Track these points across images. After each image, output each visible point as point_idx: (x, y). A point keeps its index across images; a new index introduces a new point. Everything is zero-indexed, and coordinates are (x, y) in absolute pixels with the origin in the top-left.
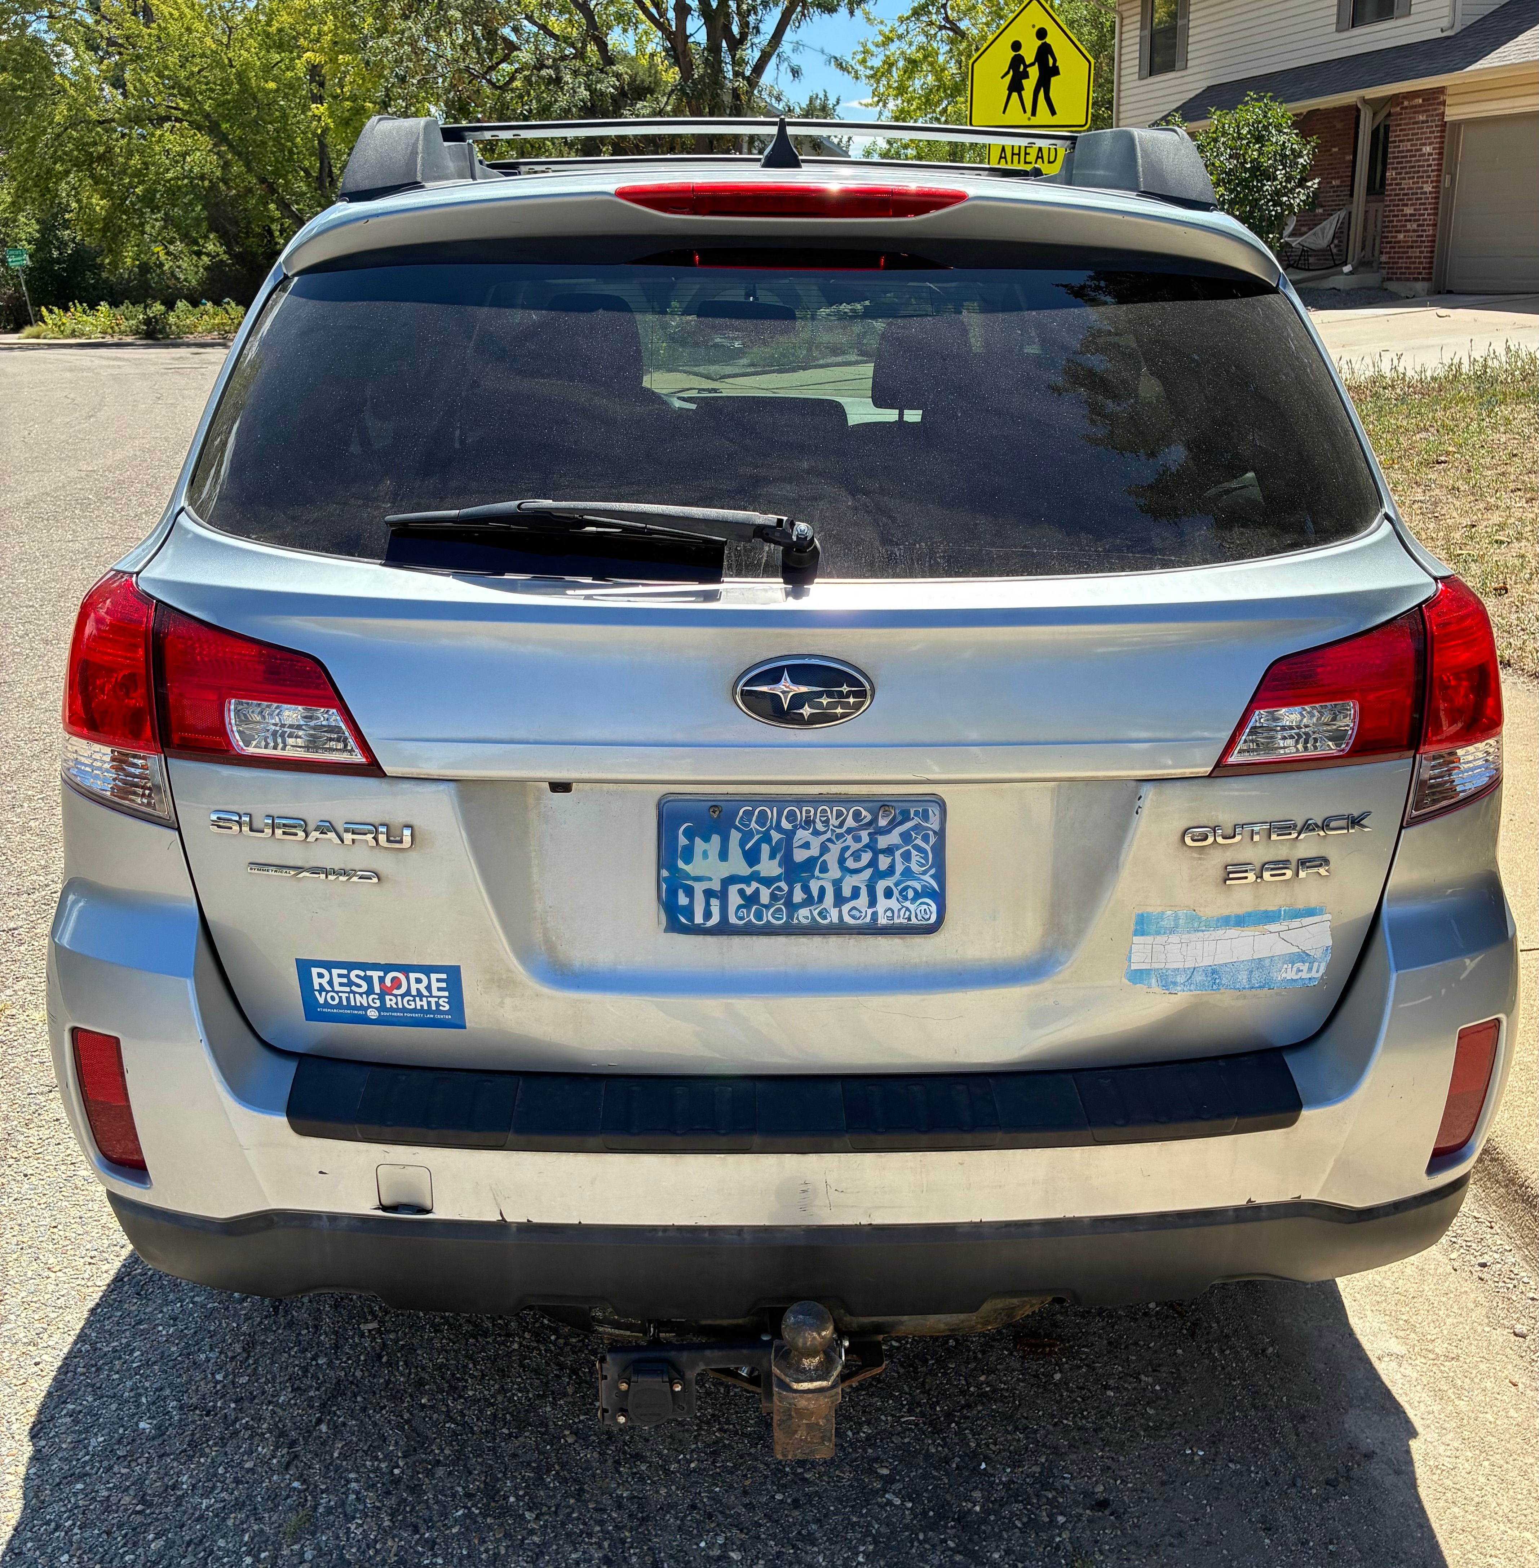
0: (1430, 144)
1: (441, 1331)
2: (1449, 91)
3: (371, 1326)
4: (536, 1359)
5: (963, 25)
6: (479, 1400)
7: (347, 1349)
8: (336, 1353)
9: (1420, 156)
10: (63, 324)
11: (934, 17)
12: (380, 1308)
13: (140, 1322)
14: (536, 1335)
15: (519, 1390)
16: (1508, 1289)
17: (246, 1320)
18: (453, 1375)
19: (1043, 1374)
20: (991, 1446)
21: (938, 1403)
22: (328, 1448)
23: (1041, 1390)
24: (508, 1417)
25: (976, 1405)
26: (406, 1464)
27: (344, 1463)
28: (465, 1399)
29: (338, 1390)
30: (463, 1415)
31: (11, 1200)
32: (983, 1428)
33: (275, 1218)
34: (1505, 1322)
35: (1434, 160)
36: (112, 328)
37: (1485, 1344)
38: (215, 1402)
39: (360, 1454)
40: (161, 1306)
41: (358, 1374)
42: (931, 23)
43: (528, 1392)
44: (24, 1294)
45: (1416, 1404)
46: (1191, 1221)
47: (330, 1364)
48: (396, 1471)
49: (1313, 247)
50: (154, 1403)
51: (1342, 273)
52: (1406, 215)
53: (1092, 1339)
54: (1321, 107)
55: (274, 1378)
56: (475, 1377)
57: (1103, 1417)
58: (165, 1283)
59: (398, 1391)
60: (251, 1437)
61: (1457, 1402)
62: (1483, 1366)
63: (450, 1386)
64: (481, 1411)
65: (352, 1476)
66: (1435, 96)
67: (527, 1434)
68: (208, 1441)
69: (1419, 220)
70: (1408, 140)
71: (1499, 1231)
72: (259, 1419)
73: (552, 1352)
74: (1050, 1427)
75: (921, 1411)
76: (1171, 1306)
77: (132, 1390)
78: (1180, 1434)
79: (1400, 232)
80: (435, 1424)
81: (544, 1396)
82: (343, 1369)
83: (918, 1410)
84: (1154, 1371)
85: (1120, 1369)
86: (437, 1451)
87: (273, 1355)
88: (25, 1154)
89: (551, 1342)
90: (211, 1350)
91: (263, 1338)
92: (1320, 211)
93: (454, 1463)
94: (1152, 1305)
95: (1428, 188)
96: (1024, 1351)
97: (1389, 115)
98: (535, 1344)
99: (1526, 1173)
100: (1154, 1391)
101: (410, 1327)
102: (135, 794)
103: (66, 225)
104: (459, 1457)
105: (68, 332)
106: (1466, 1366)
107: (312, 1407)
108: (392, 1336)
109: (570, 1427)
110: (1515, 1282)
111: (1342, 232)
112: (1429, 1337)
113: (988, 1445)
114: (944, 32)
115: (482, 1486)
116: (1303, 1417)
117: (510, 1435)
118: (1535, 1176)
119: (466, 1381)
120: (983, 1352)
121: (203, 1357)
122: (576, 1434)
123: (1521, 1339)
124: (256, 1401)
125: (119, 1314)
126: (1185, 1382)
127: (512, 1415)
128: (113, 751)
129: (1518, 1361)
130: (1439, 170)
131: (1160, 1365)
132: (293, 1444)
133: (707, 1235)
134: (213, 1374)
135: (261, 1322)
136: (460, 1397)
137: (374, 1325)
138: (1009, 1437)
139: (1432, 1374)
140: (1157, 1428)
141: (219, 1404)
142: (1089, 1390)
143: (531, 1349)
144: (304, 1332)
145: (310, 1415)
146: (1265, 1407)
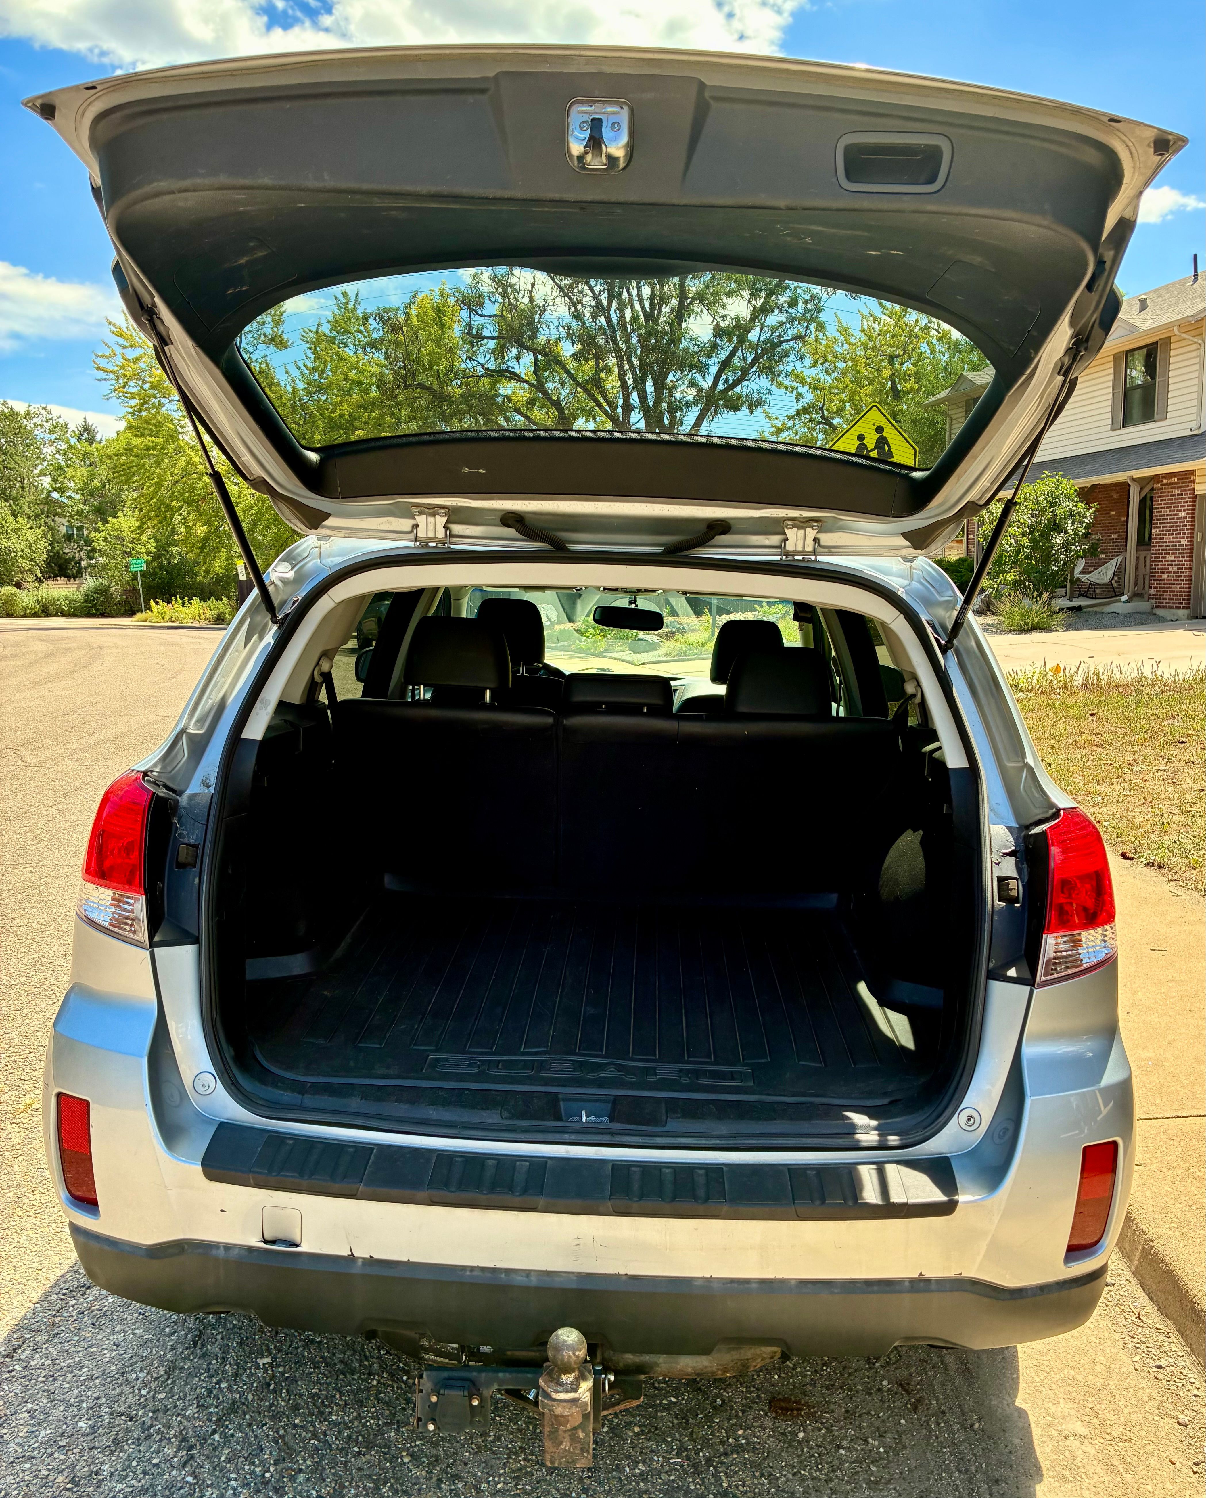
0: (1185, 510)
1: (319, 1368)
2: (1198, 473)
3: (265, 1360)
4: (389, 1394)
5: (836, 421)
6: (340, 1424)
7: (244, 1377)
8: (236, 1379)
9: (1177, 519)
10: (165, 612)
11: (814, 416)
12: (275, 1347)
13: (91, 1347)
14: (392, 1375)
15: (372, 1418)
16: (1177, 1387)
17: (172, 1349)
18: (323, 1402)
19: (790, 1432)
20: (741, 1488)
21: (701, 1450)
22: (217, 1453)
23: (786, 1445)
24: (360, 1438)
25: (732, 1453)
26: (276, 1469)
27: (228, 1466)
28: (329, 1422)
29: (233, 1408)
30: (325, 1435)
31: (11, 1247)
32: (736, 1473)
33: (186, 1247)
34: (1172, 1413)
35: (1188, 522)
36: (199, 616)
37: (1153, 1430)
38: (138, 1410)
39: (242, 1459)
40: (109, 1335)
41: (250, 1397)
42: (811, 420)
43: (379, 1419)
44: (8, 1318)
45: (1091, 1475)
46: (875, 1288)
47: (229, 1388)
48: (267, 1475)
49: (1098, 581)
50: (92, 1408)
51: (1120, 601)
52: (1168, 561)
53: (832, 1406)
54: (1101, 483)
55: (185, 1396)
56: (340, 1405)
57: (834, 1471)
58: (115, 1317)
59: (278, 1413)
60: (161, 1440)
61: (1124, 1475)
62: (1149, 1448)
63: (319, 1412)
64: (339, 1432)
65: (233, 1476)
66: (1186, 477)
67: (373, 1453)
68: (127, 1440)
69: (1178, 565)
70: (1168, 508)
71: (1175, 1340)
72: (169, 1427)
73: (402, 1389)
74: (791, 1476)
75: (687, 1456)
76: (901, 1385)
77: (77, 1397)
78: (895, 1489)
79: (1164, 573)
80: (303, 1440)
81: (391, 1424)
82: (239, 1392)
83: (684, 1454)
84: (880, 1436)
85: (853, 1433)
86: (301, 1462)
87: (187, 1378)
88: (28, 1214)
89: (403, 1382)
90: (141, 1371)
91: (181, 1364)
92: (1103, 556)
93: (313, 1472)
94: (885, 1383)
95: (1184, 542)
96: (777, 1413)
97: (1152, 489)
98: (390, 1383)
99: (1194, 1291)
100: (878, 1453)
101: (296, 1363)
102: (125, 924)
103: (176, 544)
104: (317, 1468)
105: (167, 618)
106: (1135, 1447)
107: (211, 1421)
108: (281, 1369)
109: (408, 1449)
110: (1184, 1382)
111: (1119, 572)
112: (1108, 1422)
113: (737, 1486)
114: (821, 426)
115: (332, 1491)
116: (997, 1482)
117: (359, 1453)
118: (1200, 1294)
119: (332, 1408)
120: (743, 1412)
121: (134, 1376)
122: (411, 1456)
123: (1183, 1428)
124: (169, 1413)
125: (76, 1338)
126: (905, 1447)
127: (363, 1437)
128: (114, 894)
129: (1179, 1445)
130: (1193, 529)
131: (885, 1432)
132: (191, 1448)
133: (503, 1276)
134: (139, 1390)
135: (182, 1352)
136: (325, 1420)
137: (268, 1360)
138: (756, 1481)
139: (1107, 1452)
140: (876, 1483)
141: (140, 1413)
142: (825, 1448)
143: (386, 1386)
144: (214, 1362)
145: (208, 1427)
146: (967, 1470)
